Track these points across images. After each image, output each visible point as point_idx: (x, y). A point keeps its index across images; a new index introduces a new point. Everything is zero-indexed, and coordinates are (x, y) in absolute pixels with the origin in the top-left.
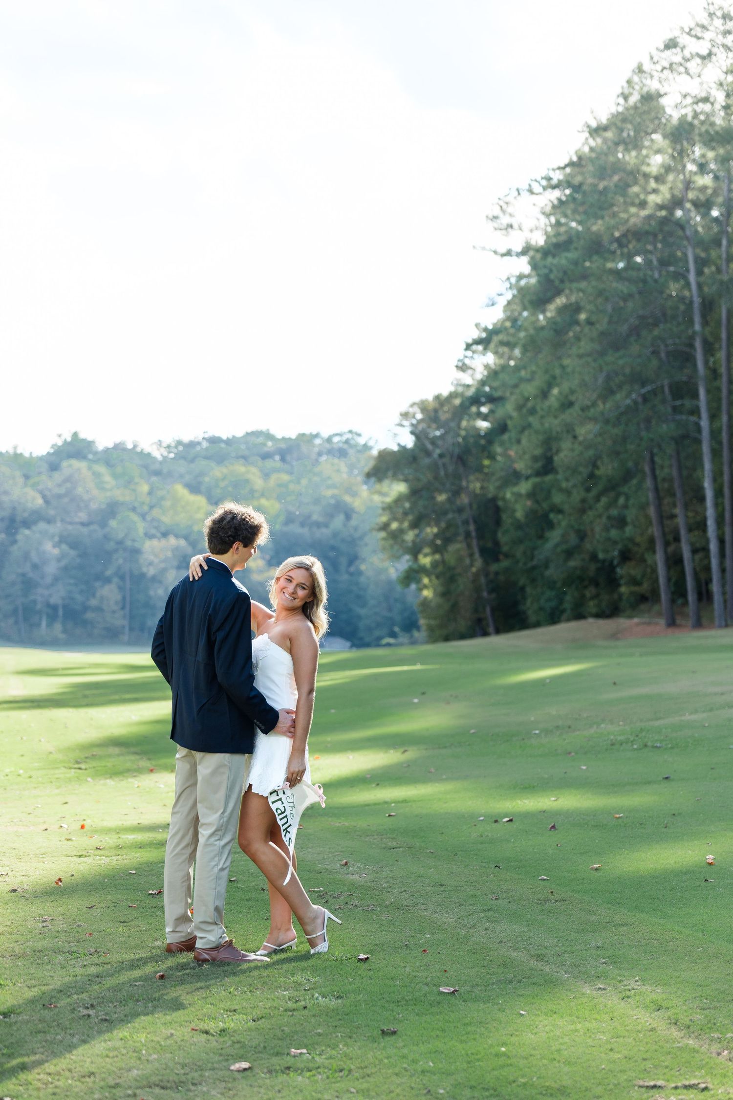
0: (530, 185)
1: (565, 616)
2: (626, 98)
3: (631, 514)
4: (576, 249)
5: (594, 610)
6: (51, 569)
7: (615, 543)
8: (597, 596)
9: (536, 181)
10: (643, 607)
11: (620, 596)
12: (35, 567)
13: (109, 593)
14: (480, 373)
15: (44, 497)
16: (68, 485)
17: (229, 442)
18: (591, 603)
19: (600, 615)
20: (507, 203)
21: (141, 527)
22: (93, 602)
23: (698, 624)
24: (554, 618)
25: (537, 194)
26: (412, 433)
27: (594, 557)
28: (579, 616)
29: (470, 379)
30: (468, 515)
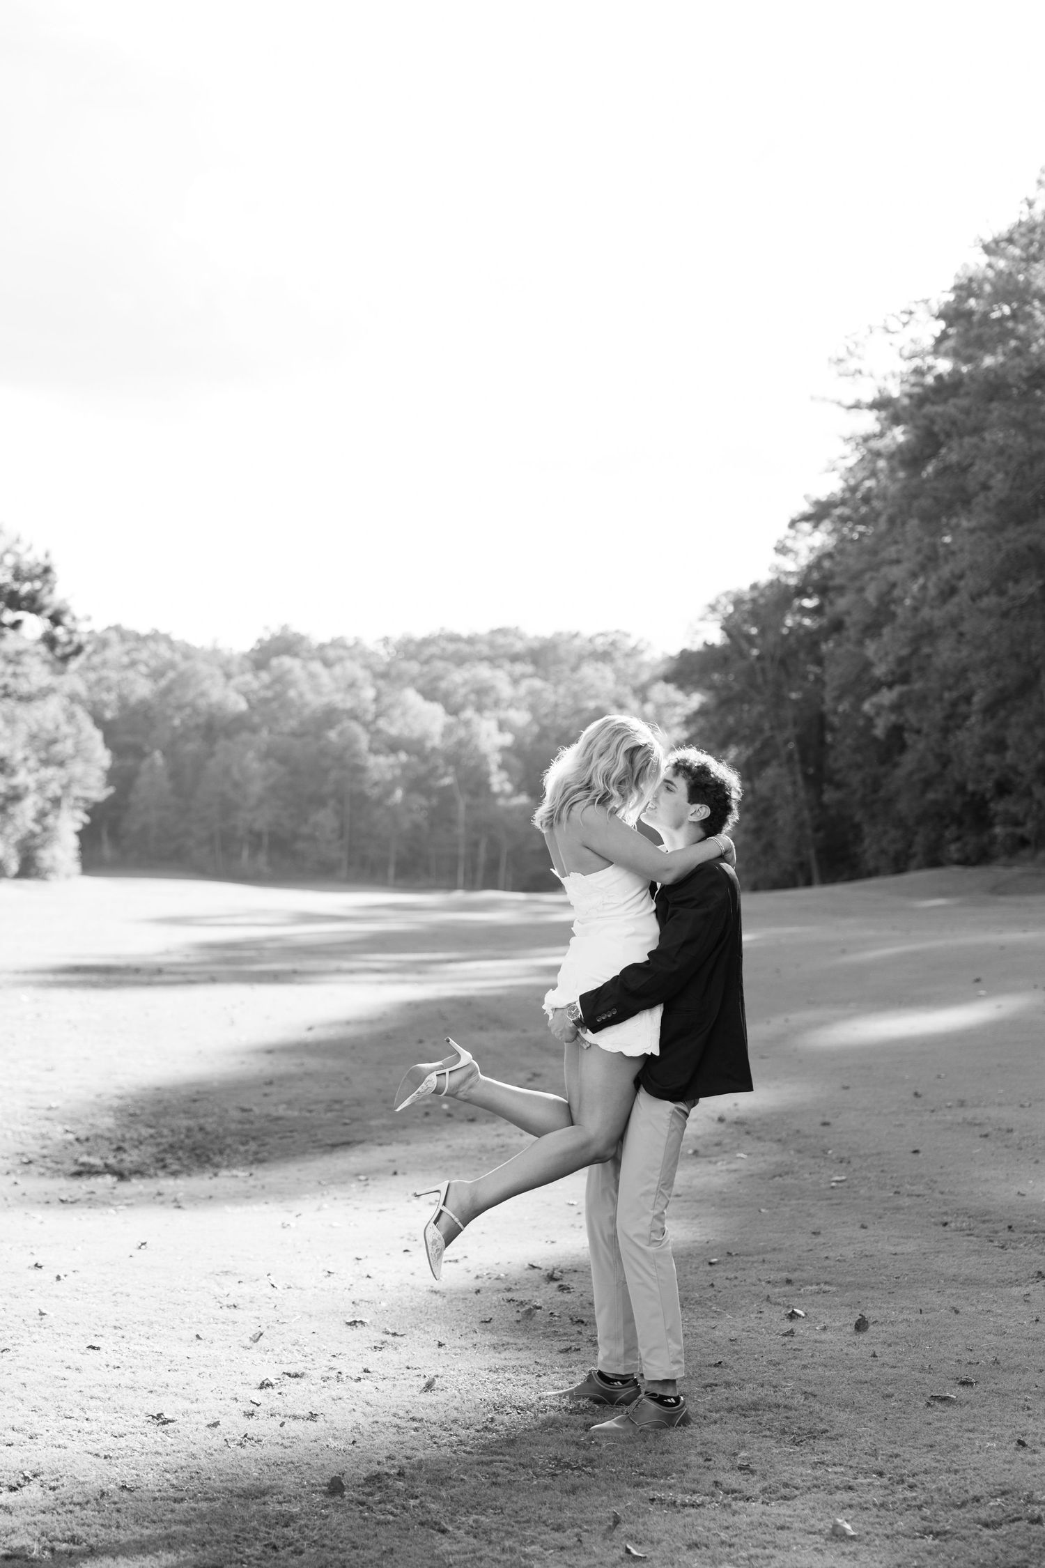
0: (885, 321)
1: (914, 863)
2: (1031, 205)
3: (1012, 736)
4: (967, 394)
5: (956, 856)
6: (256, 788)
7: (991, 770)
8: (958, 839)
9: (893, 315)
10: (1025, 853)
11: (993, 840)
12: (236, 785)
13: (325, 818)
14: (805, 559)
15: (248, 701)
16: (278, 687)
17: (471, 641)
18: (953, 847)
19: (965, 862)
20: (856, 343)
21: (364, 741)
22: (305, 830)
24: (899, 865)
25: (893, 333)
26: (723, 628)
27: (961, 788)
28: (934, 861)
29: (793, 565)
30: (790, 732)
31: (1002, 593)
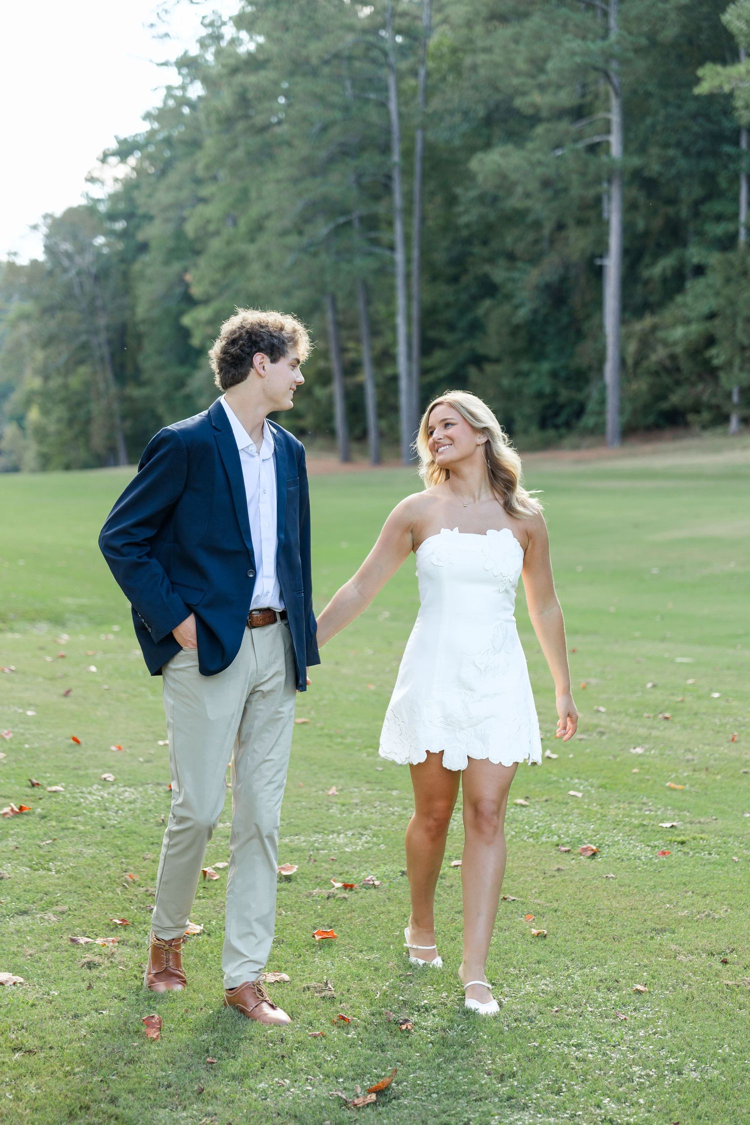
14: (111, 188)
20: (166, 11)
23: (378, 461)
25: (196, 3)
26: (46, 247)
29: (100, 192)
30: (102, 337)
31: (300, 233)
